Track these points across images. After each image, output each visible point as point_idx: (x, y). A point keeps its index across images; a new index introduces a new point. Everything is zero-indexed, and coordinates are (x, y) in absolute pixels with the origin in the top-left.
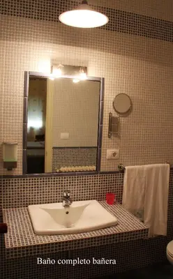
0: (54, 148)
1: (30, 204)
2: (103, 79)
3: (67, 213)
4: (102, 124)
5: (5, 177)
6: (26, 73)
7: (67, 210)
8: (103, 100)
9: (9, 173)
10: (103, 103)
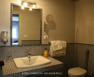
0: (22, 41)
1: (14, 58)
2: (42, 9)
3: (30, 60)
4: (42, 26)
5: (3, 46)
6: (11, 4)
7: (30, 59)
8: (42, 17)
9: (5, 45)
10: (42, 18)
